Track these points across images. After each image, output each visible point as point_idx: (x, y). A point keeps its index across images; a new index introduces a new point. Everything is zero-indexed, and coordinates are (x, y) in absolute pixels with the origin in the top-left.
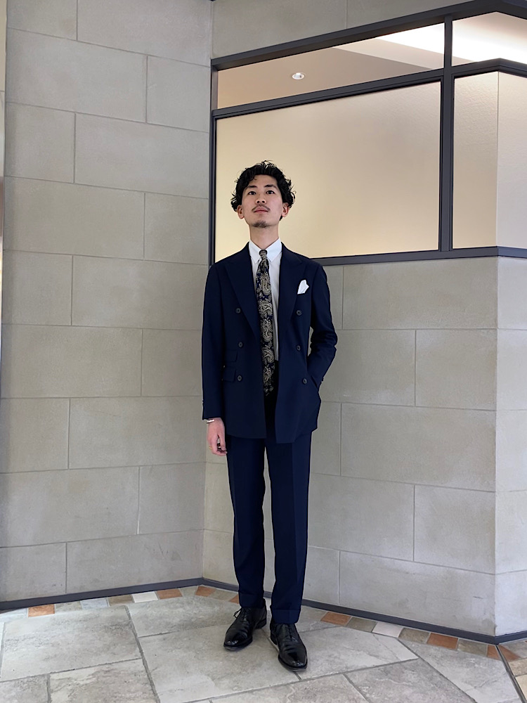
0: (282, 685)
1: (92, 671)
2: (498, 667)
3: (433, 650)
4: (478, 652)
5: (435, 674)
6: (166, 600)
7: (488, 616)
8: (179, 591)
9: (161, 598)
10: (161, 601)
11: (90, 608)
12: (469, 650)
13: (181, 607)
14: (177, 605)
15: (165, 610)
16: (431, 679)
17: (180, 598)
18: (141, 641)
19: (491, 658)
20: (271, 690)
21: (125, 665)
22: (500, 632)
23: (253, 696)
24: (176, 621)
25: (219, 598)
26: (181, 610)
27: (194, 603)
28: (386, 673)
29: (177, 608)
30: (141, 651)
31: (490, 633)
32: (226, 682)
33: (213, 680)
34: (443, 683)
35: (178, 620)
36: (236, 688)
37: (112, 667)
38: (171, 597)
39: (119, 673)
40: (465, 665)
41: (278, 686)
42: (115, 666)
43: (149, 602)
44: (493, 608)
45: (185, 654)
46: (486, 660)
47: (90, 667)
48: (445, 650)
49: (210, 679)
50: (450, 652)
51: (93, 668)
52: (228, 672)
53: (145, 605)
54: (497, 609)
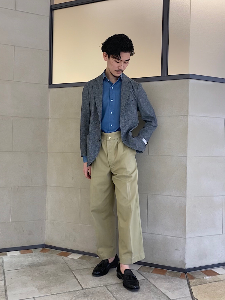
0: (72, 291)
2: (184, 282)
3: (154, 275)
4: (177, 276)
5: (152, 286)
6: (24, 254)
7: (182, 259)
8: (32, 250)
9: (21, 254)
12: (171, 275)
13: (31, 257)
14: (29, 256)
15: (22, 259)
17: (32, 254)
18: (6, 273)
19: (182, 278)
20: (67, 293)
22: (188, 266)
23: (57, 296)
24: (27, 263)
25: (51, 253)
26: (31, 259)
27: (38, 255)
29: (29, 258)
30: (4, 277)
31: (183, 267)
32: (45, 290)
33: (38, 289)
35: (28, 263)
36: (49, 293)
38: (27, 253)
40: (168, 282)
41: (71, 291)
43: (15, 255)
44: (184, 255)
45: (27, 278)
46: (178, 279)
48: (159, 275)
49: (37, 289)
50: (162, 276)
52: (47, 286)
53: (12, 257)
54: (187, 255)
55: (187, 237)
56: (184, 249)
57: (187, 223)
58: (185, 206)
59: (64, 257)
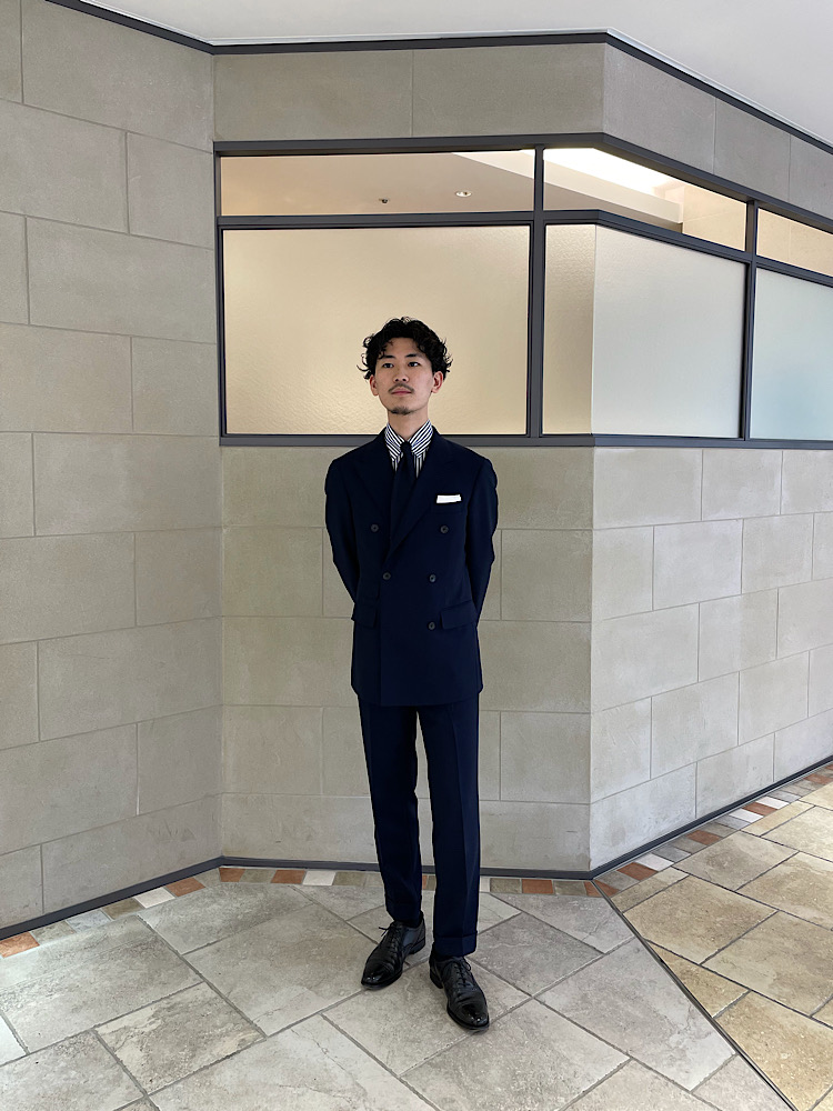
1: (149, 1011)
2: (603, 906)
3: (532, 899)
4: (576, 892)
5: (546, 927)
6: (187, 897)
7: (582, 850)
8: (196, 880)
9: (178, 896)
10: (180, 899)
11: (87, 927)
12: (567, 892)
13: (212, 902)
14: (206, 900)
15: (194, 911)
16: (544, 933)
17: (205, 890)
18: (189, 959)
19: (592, 896)
21: (188, 996)
22: (594, 866)
24: (218, 922)
25: (256, 879)
26: (215, 906)
27: (227, 893)
28: (497, 937)
29: (207, 905)
30: (197, 973)
31: (585, 869)
32: (327, 988)
33: (310, 989)
34: (557, 936)
35: (220, 920)
37: (173, 1002)
38: (190, 891)
39: (188, 1007)
40: (570, 911)
42: (177, 999)
43: (165, 903)
44: (588, 842)
45: (257, 965)
46: (587, 900)
47: (142, 1008)
48: (542, 896)
49: (305, 988)
50: (550, 898)
51: (148, 1008)
52: (321, 975)
53: (162, 909)
54: (592, 841)
55: (592, 801)
56: (586, 829)
57: (592, 769)
58: (589, 732)
59: (297, 886)
